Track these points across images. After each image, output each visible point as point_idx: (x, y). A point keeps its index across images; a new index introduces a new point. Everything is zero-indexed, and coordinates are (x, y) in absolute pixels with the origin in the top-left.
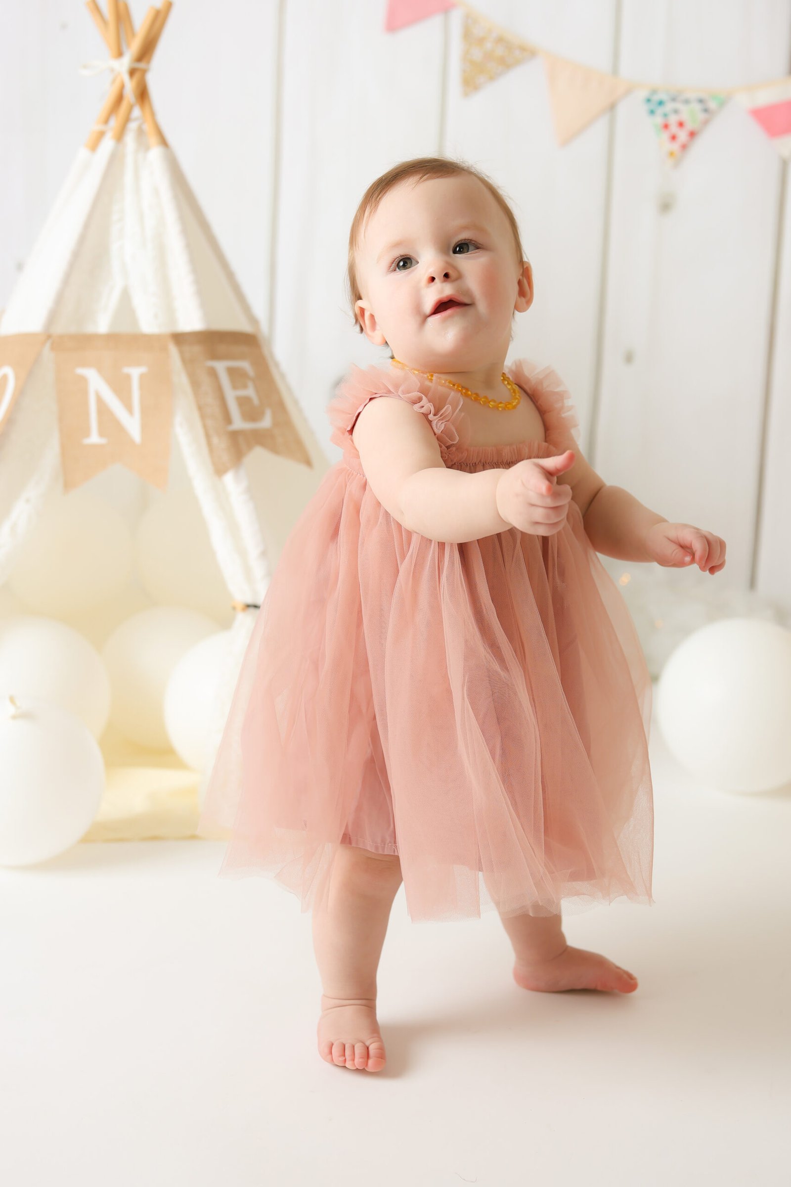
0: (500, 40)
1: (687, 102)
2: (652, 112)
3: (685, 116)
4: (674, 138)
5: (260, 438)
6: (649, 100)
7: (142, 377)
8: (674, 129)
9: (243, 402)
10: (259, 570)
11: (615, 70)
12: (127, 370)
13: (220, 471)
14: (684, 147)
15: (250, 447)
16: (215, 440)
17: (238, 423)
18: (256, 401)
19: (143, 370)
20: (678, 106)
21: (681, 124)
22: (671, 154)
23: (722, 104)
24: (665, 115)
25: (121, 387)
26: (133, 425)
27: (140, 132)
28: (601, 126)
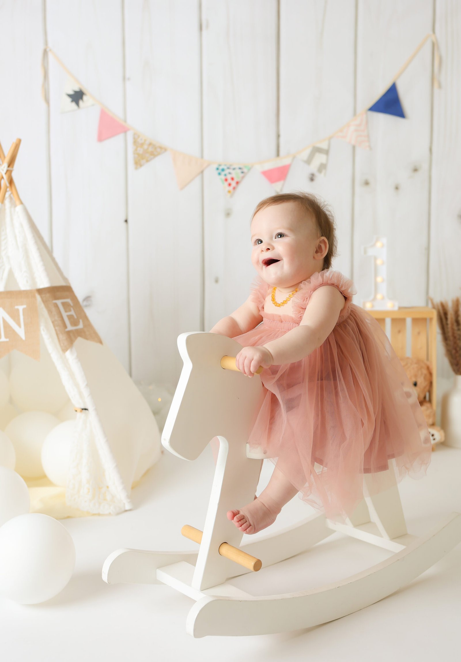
0: (150, 144)
1: (234, 169)
2: (219, 174)
3: (234, 175)
4: (230, 185)
5: (79, 333)
6: (218, 169)
7: (24, 309)
8: (230, 181)
9: (70, 317)
10: (86, 393)
11: (202, 157)
12: (16, 307)
13: (64, 350)
14: (234, 188)
15: (76, 338)
16: (61, 336)
17: (70, 328)
18: (75, 317)
19: (25, 306)
20: (231, 171)
21: (232, 179)
22: (229, 192)
23: (249, 170)
24: (225, 175)
25: (14, 315)
26: (21, 332)
27: (11, 198)
28: (198, 180)
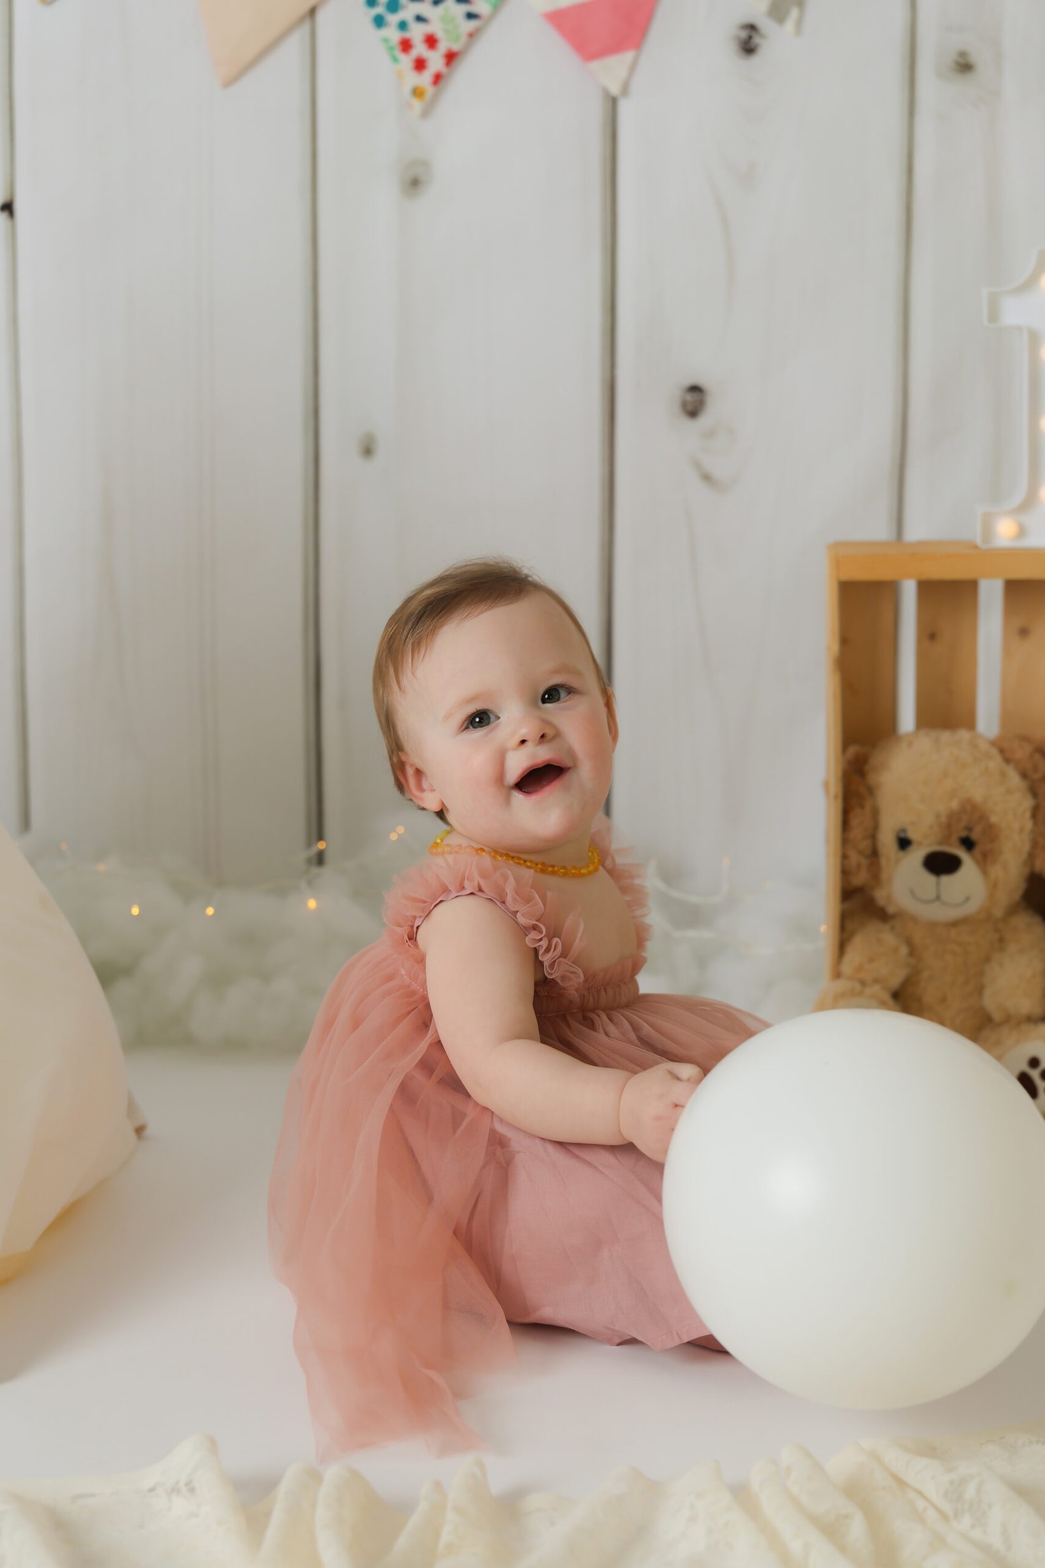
1: (437, 2)
2: (379, 21)
3: (436, 26)
4: (420, 65)
6: (373, 3)
8: (420, 49)
14: (438, 78)
20: (424, 8)
21: (431, 41)
22: (417, 92)
24: (403, 26)
28: (294, 46)
